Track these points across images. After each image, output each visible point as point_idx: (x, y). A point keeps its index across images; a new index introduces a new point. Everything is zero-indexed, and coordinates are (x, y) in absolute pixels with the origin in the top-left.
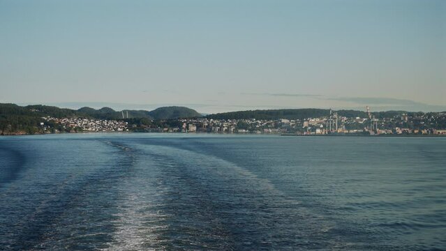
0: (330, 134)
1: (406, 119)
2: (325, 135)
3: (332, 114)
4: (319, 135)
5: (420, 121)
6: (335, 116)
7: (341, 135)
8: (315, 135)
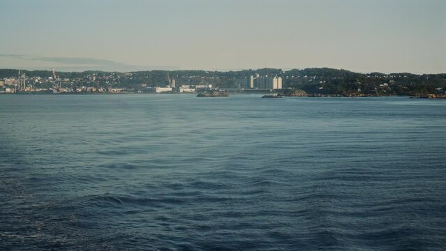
0: (18, 93)
1: (94, 78)
2: (14, 93)
3: (20, 75)
4: (8, 93)
5: (105, 81)
6: (23, 76)
7: (27, 93)
8: (5, 93)
